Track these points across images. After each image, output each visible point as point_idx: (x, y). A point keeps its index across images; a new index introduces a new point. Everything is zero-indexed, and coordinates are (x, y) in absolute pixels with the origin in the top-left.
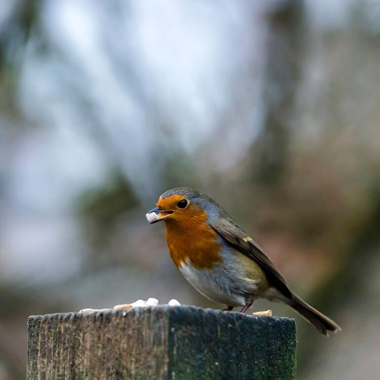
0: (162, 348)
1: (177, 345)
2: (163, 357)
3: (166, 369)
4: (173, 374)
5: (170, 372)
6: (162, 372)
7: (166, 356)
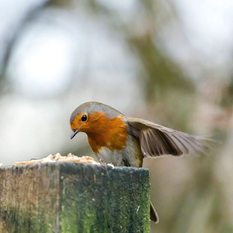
0: (55, 190)
1: (65, 188)
2: (56, 196)
3: (57, 203)
4: (63, 207)
5: (60, 205)
6: (55, 206)
7: (58, 195)
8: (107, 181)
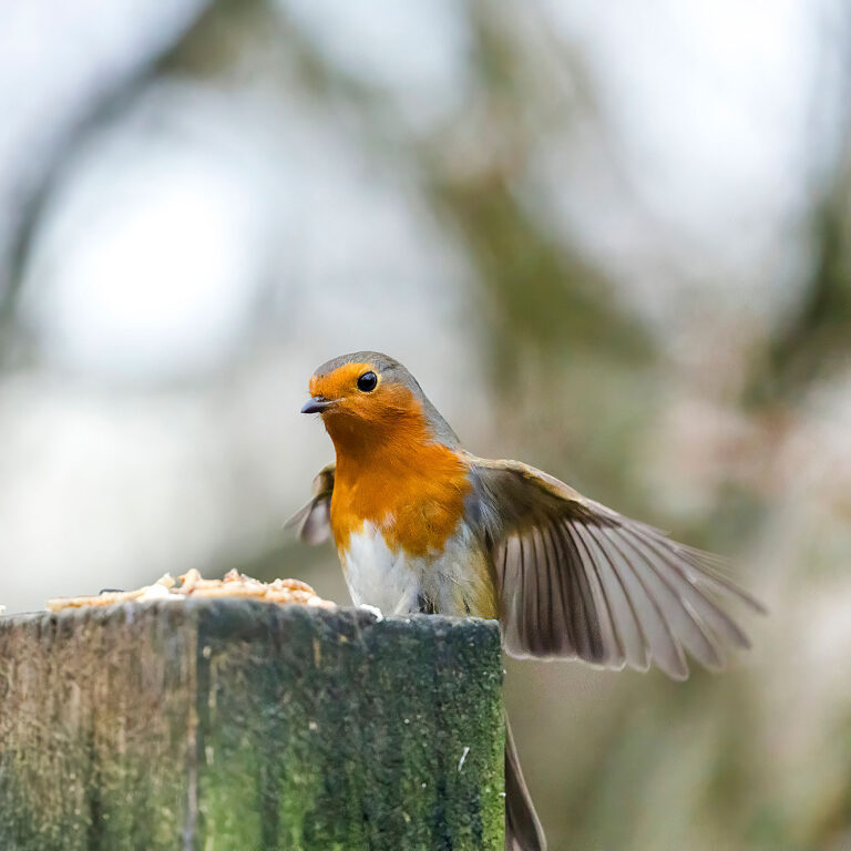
0: (183, 694)
1: (215, 687)
2: (186, 715)
3: (192, 740)
4: (209, 751)
5: (201, 747)
6: (183, 747)
7: (193, 712)
8: (359, 663)
